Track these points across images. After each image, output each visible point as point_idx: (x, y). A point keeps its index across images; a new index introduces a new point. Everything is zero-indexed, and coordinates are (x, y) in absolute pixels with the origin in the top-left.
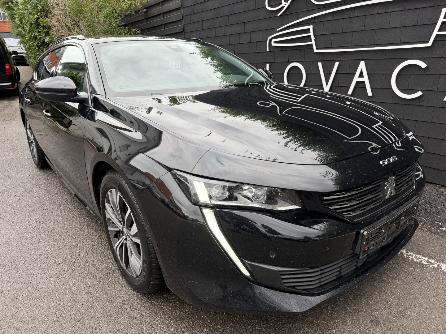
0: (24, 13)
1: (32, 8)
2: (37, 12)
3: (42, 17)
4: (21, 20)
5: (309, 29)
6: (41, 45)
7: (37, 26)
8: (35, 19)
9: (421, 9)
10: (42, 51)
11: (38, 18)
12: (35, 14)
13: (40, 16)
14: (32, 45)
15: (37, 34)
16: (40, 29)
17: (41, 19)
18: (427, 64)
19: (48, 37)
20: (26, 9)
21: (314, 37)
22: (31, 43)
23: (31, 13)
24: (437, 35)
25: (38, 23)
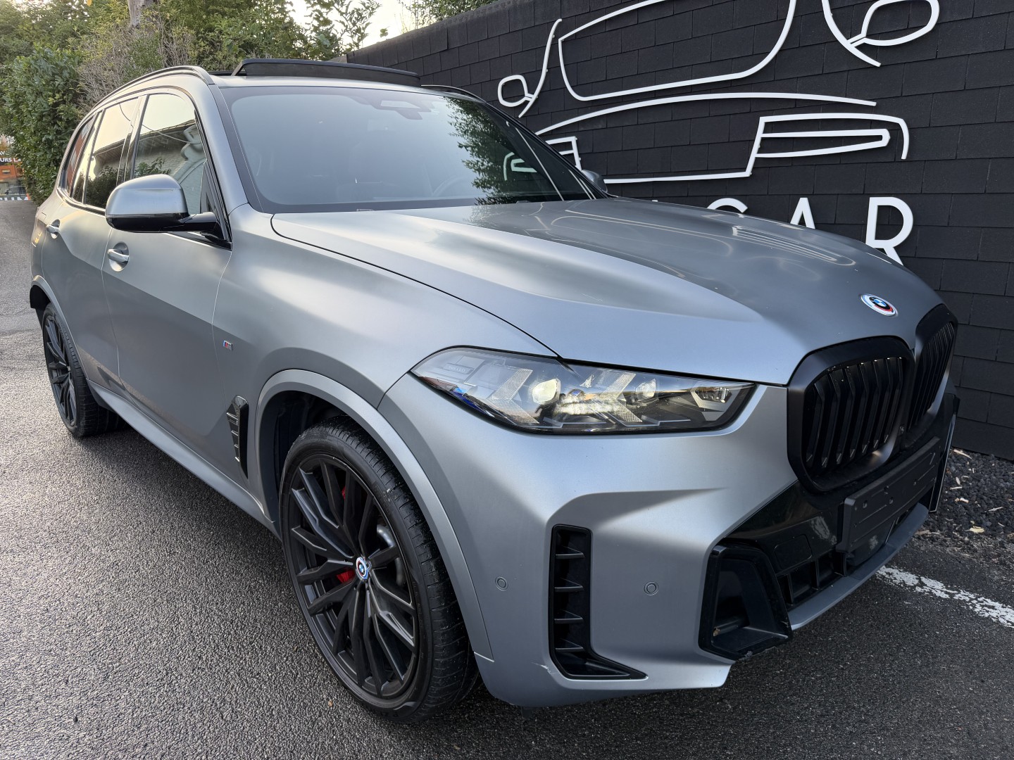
0: (25, 92)
1: (44, 83)
3: (64, 102)
5: (570, 143)
7: (53, 119)
8: (49, 106)
9: (732, 116)
11: (56, 105)
12: (50, 96)
13: (62, 100)
15: (54, 137)
16: (60, 126)
17: (61, 107)
18: (747, 206)
20: (29, 85)
21: (580, 156)
22: (38, 155)
23: (41, 93)
24: (757, 159)
25: (56, 114)
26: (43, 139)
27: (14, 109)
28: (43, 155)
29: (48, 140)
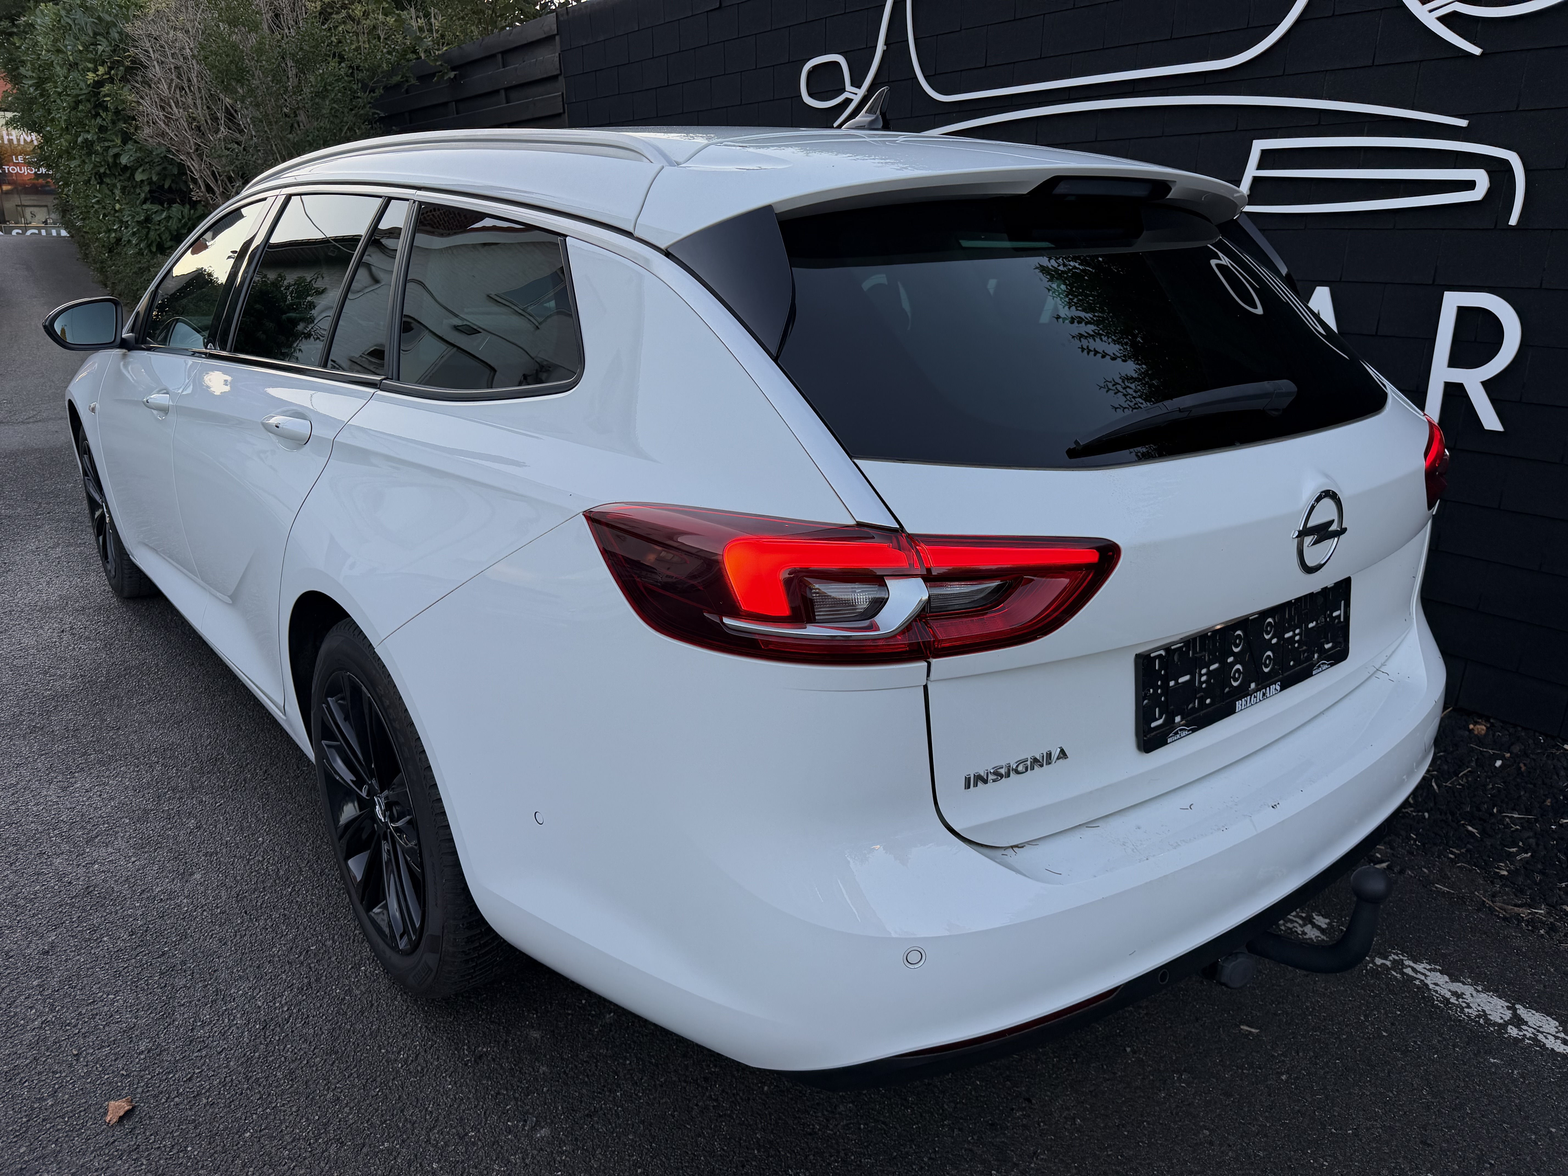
0: (53, 62)
1: (81, 48)
2: (98, 61)
3: (111, 80)
4: (40, 84)
6: (108, 172)
7: (94, 108)
8: (89, 85)
9: (1202, 137)
10: (112, 191)
11: (99, 84)
12: (89, 70)
13: (108, 76)
14: (78, 169)
15: (95, 137)
16: (104, 120)
17: (107, 88)
19: (130, 146)
22: (73, 164)
23: (77, 64)
25: (98, 100)
26: (80, 140)
28: (79, 166)
29: (86, 140)
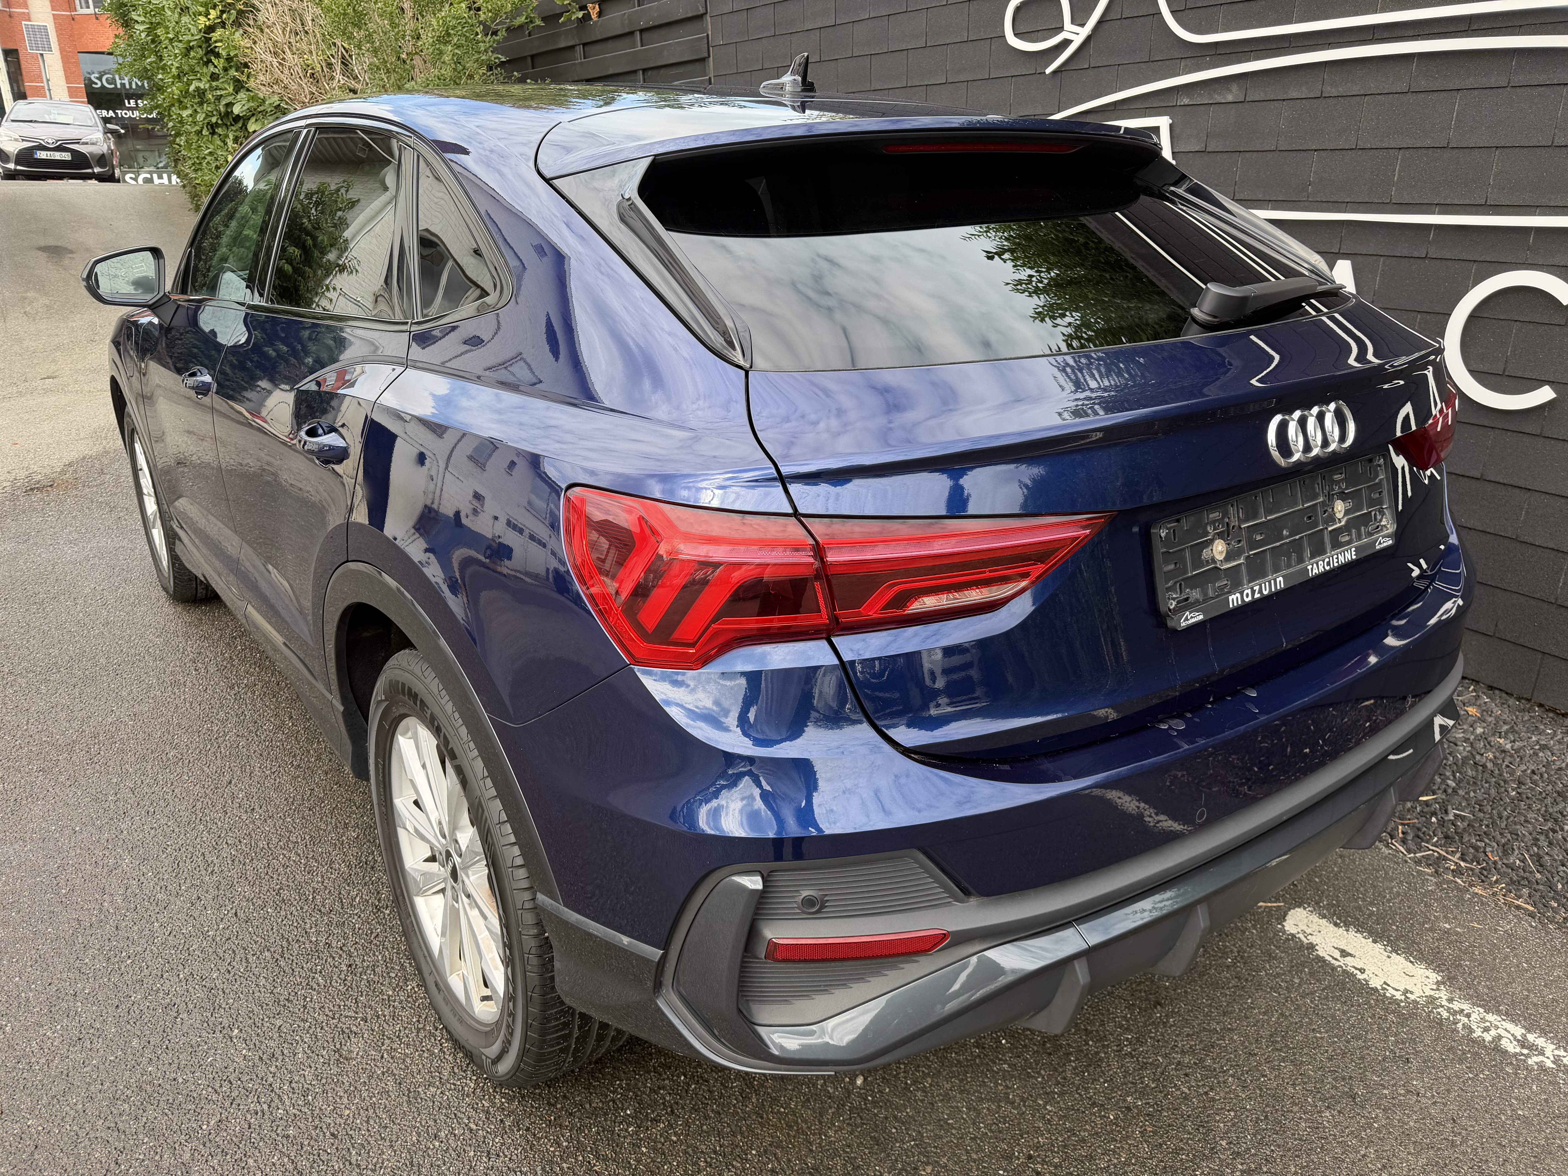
0: (164, 7)
2: (210, 5)
3: (223, 25)
5: (1157, 129)
6: (220, 122)
7: (206, 54)
8: (200, 30)
10: (224, 142)
11: (211, 29)
12: (200, 14)
13: (219, 20)
15: (207, 86)
16: (216, 67)
17: (219, 33)
19: (242, 95)
22: (185, 113)
23: (187, 8)
25: (210, 45)
26: (192, 88)
27: (148, 35)
28: (191, 115)
29: (198, 89)
